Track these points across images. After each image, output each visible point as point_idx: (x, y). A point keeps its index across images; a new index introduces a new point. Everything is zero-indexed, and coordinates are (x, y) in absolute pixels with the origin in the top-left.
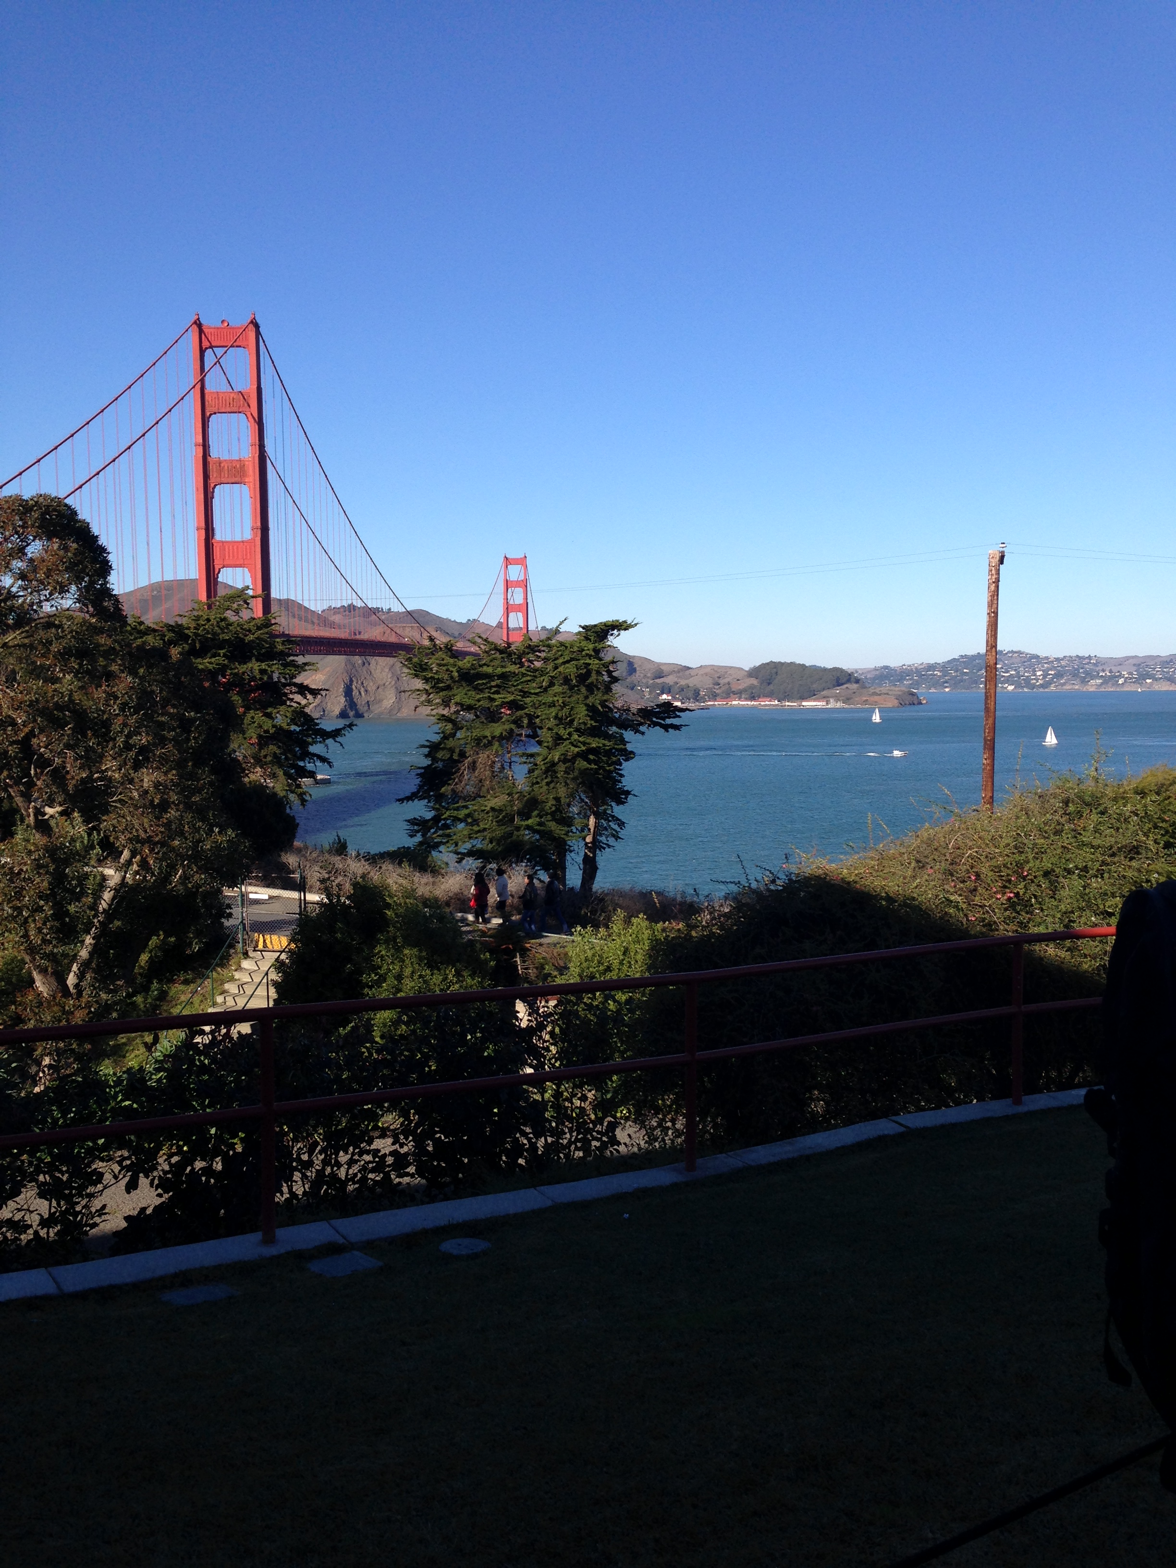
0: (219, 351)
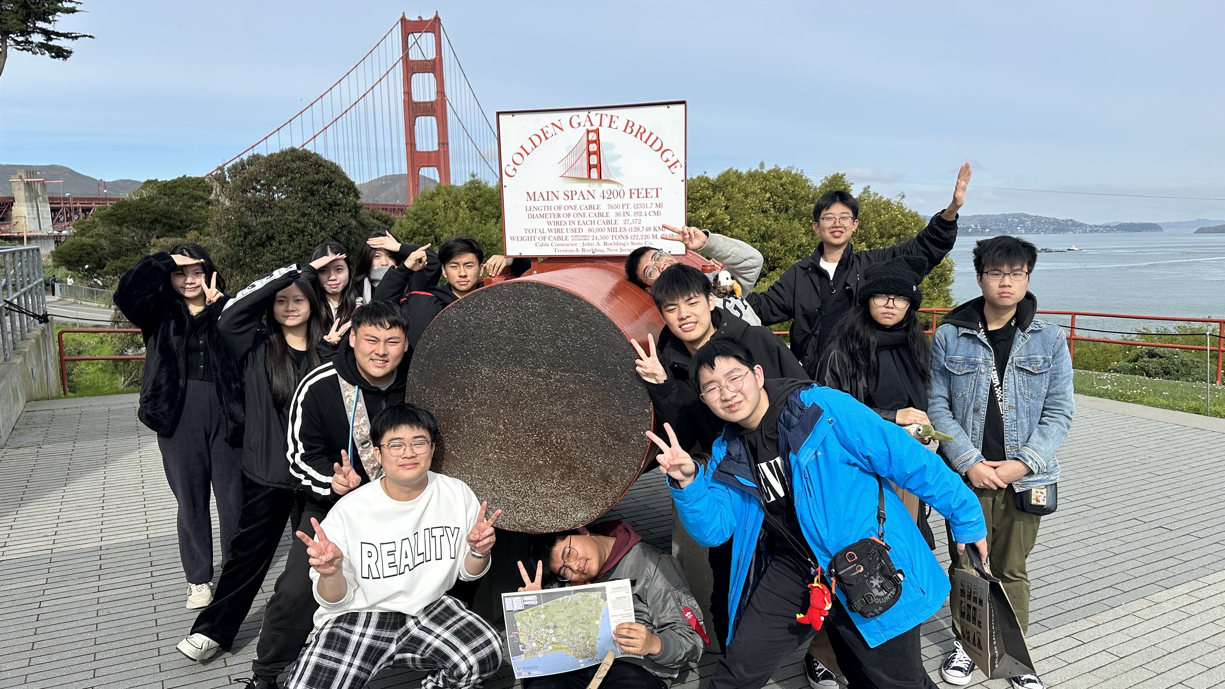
0: (417, 35)
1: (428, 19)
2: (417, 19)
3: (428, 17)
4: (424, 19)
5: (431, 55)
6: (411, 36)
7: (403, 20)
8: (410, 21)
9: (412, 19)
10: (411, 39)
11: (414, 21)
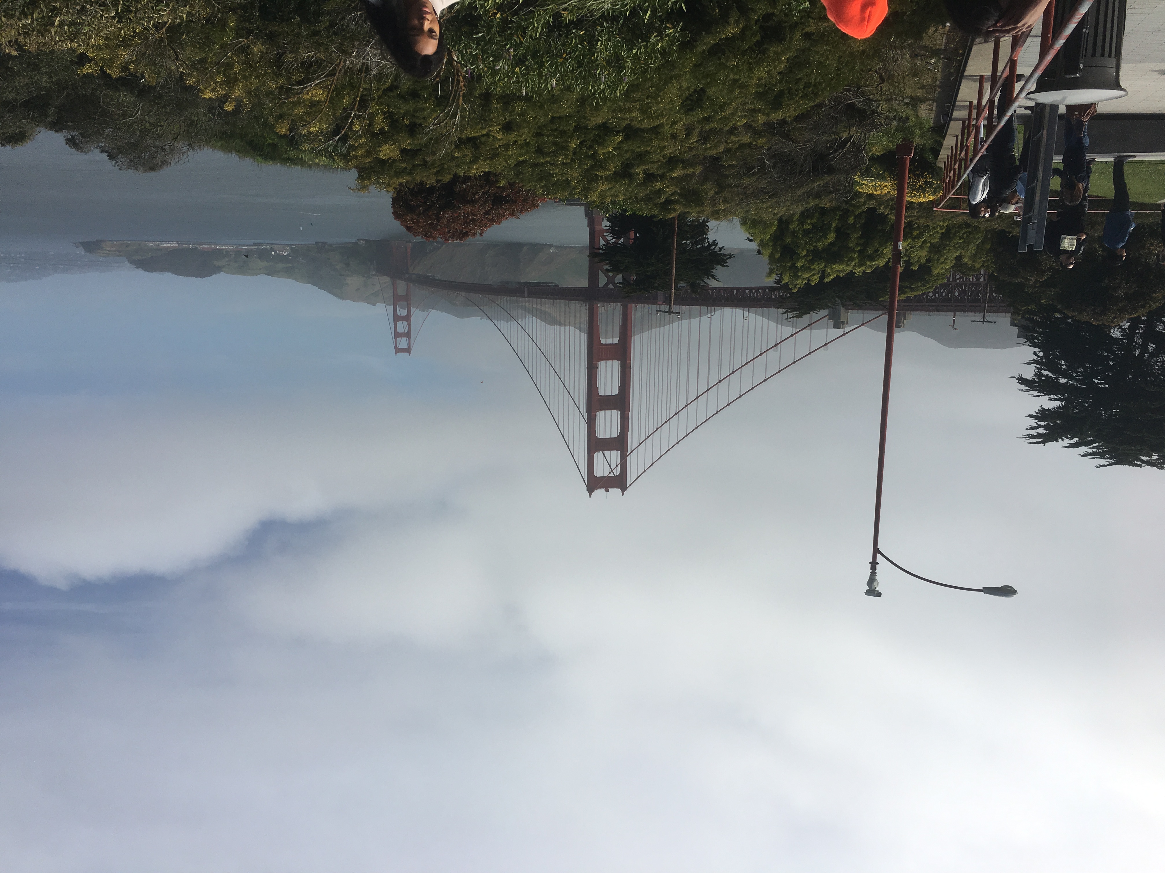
1: (599, 490)
2: (610, 489)
3: (599, 493)
4: (603, 490)
5: (598, 456)
6: (618, 474)
7: (623, 488)
8: (617, 487)
9: (615, 489)
10: (617, 472)
11: (612, 487)
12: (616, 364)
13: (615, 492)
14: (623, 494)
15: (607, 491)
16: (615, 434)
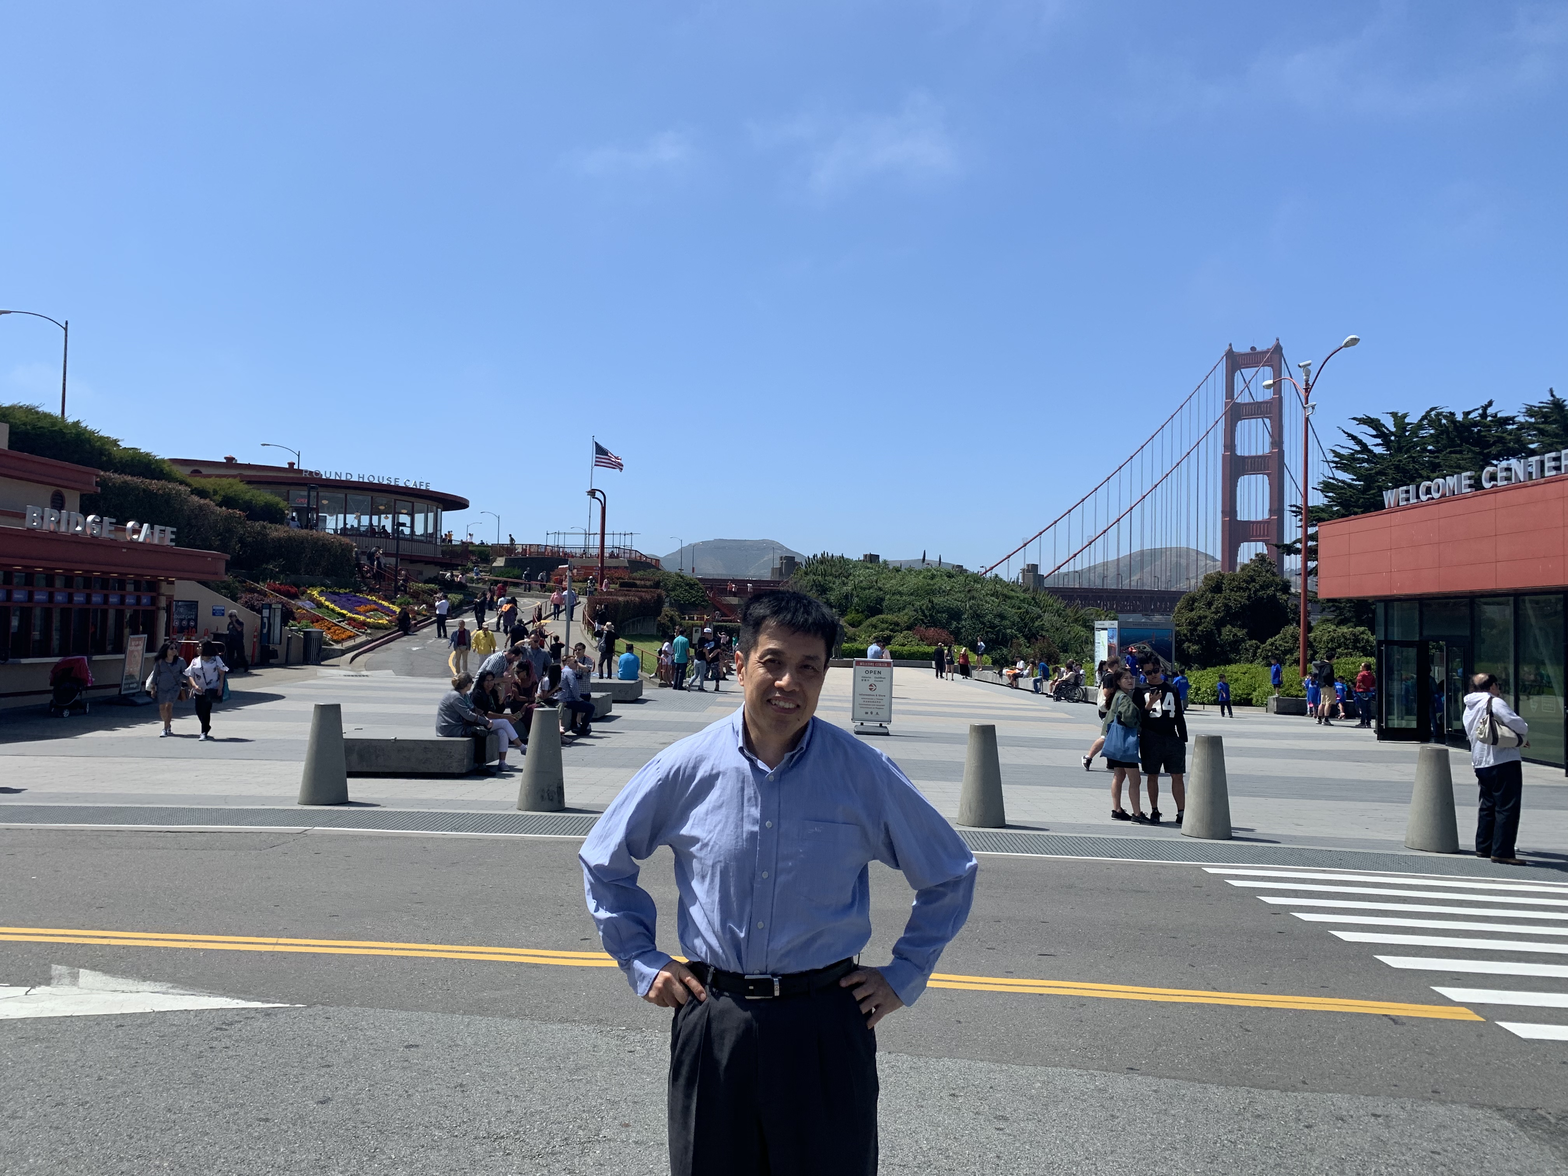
0: (1246, 371)
1: (1265, 349)
2: (1248, 350)
3: (1264, 345)
4: (1259, 349)
5: (1267, 395)
6: (1237, 373)
7: (1230, 354)
8: (1239, 354)
9: (1243, 351)
11: (1245, 354)
12: (1243, 515)
13: (1242, 348)
14: (1230, 345)
15: (1253, 348)
16: (1243, 426)
